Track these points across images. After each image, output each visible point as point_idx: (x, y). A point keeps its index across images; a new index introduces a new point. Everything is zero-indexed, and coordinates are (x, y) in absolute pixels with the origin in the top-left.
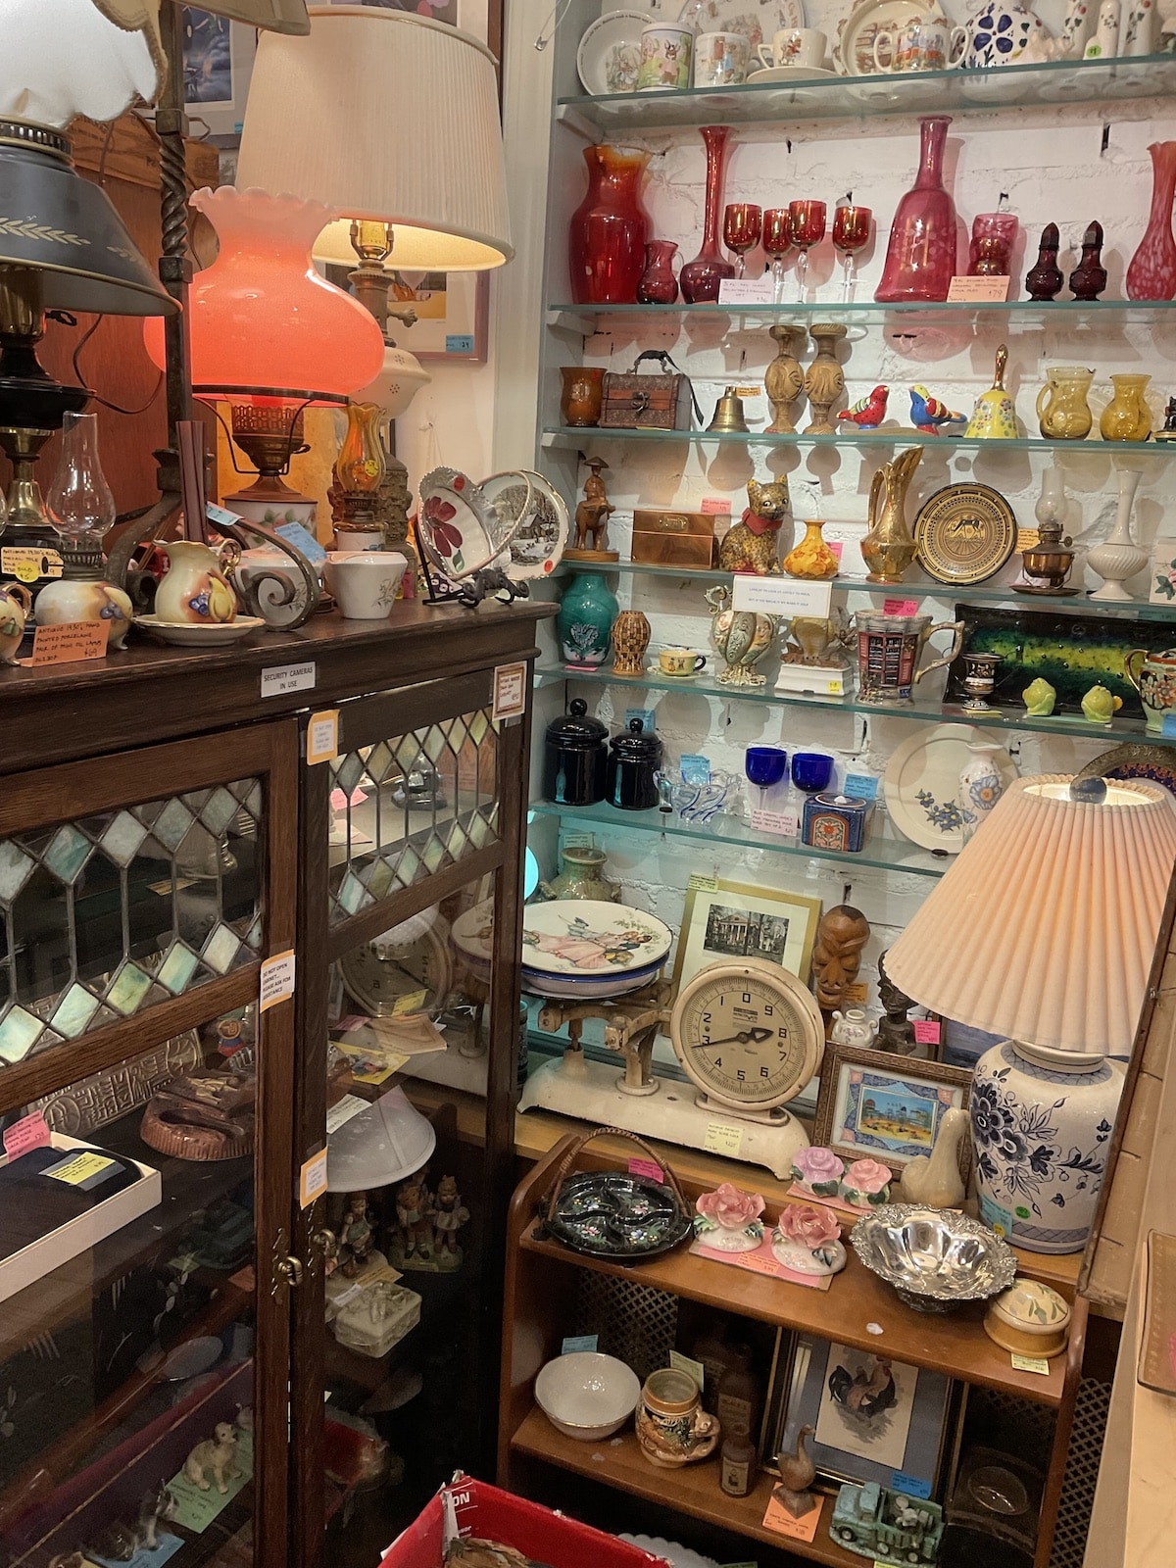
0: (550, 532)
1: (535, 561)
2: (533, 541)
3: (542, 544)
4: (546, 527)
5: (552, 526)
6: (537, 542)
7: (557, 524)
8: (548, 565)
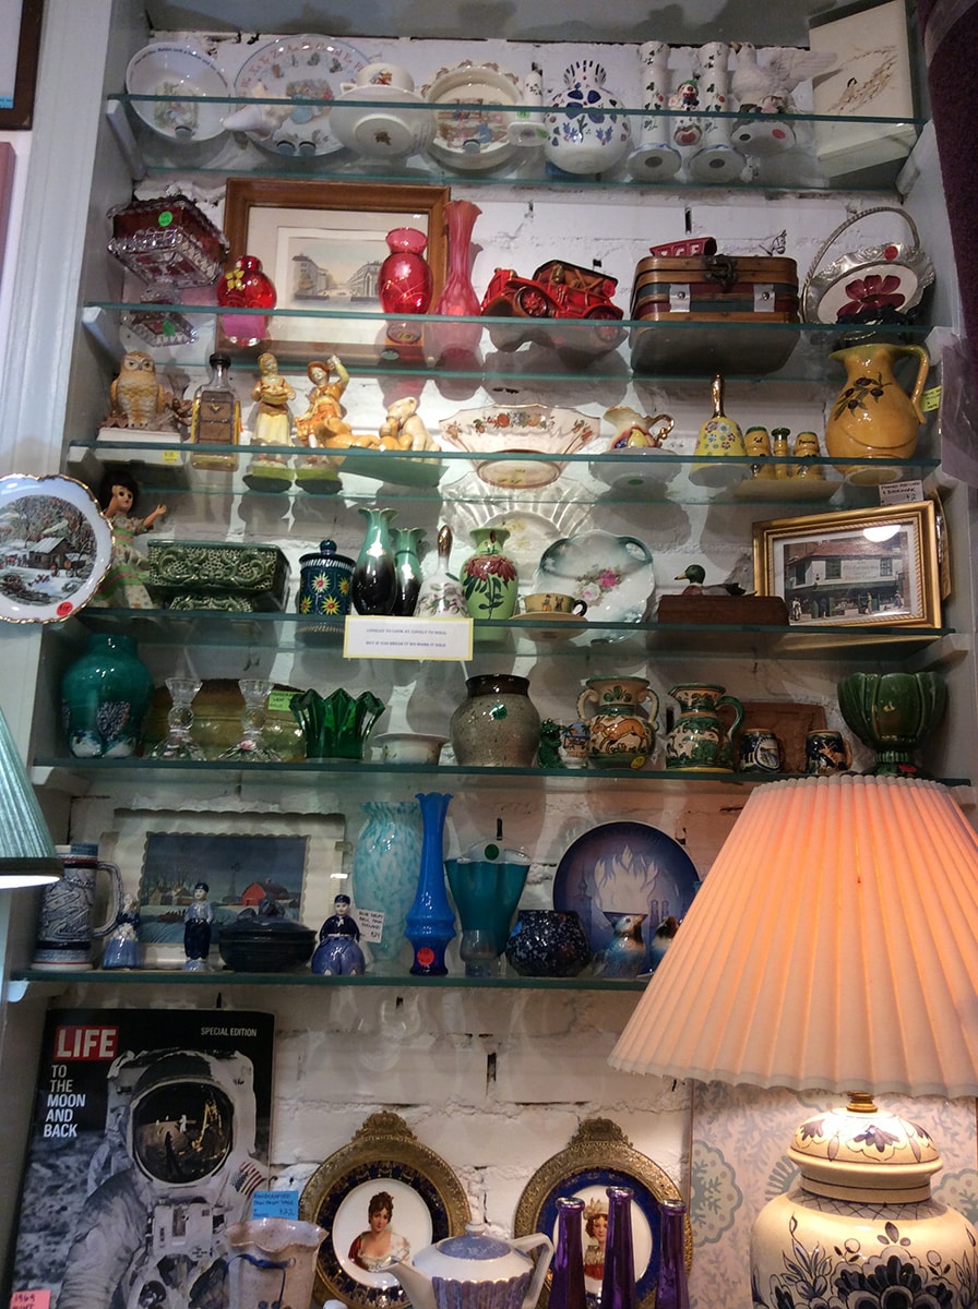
0: (78, 565)
1: (45, 599)
2: (48, 573)
3: (62, 579)
4: (74, 557)
5: (84, 557)
6: (55, 575)
7: (92, 553)
8: (64, 608)
